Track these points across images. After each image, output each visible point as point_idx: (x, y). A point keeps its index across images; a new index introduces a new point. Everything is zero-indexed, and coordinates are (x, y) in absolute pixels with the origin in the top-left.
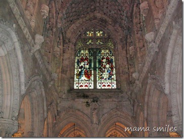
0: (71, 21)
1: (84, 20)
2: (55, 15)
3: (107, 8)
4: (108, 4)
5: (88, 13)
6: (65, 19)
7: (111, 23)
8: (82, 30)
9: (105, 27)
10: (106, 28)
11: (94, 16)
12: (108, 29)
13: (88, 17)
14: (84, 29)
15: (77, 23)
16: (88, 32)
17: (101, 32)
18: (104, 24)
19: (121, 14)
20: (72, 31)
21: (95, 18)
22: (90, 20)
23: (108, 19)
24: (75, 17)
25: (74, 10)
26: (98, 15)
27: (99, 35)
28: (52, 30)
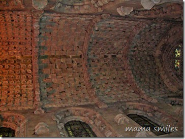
0: (160, 83)
1: (162, 69)
2: (141, 104)
3: (149, 43)
4: (144, 43)
5: (155, 64)
6: (155, 91)
7: (166, 40)
8: (172, 73)
9: (170, 46)
10: (172, 45)
11: (159, 57)
12: (172, 43)
13: (158, 64)
14: (170, 70)
15: (164, 77)
16: (176, 66)
17: (177, 51)
18: (167, 47)
19: (155, 29)
20: (171, 84)
21: (160, 57)
22: (162, 62)
23: (162, 43)
24: (157, 78)
25: (147, 80)
26: (158, 52)
27: (179, 54)
28: (155, 111)
